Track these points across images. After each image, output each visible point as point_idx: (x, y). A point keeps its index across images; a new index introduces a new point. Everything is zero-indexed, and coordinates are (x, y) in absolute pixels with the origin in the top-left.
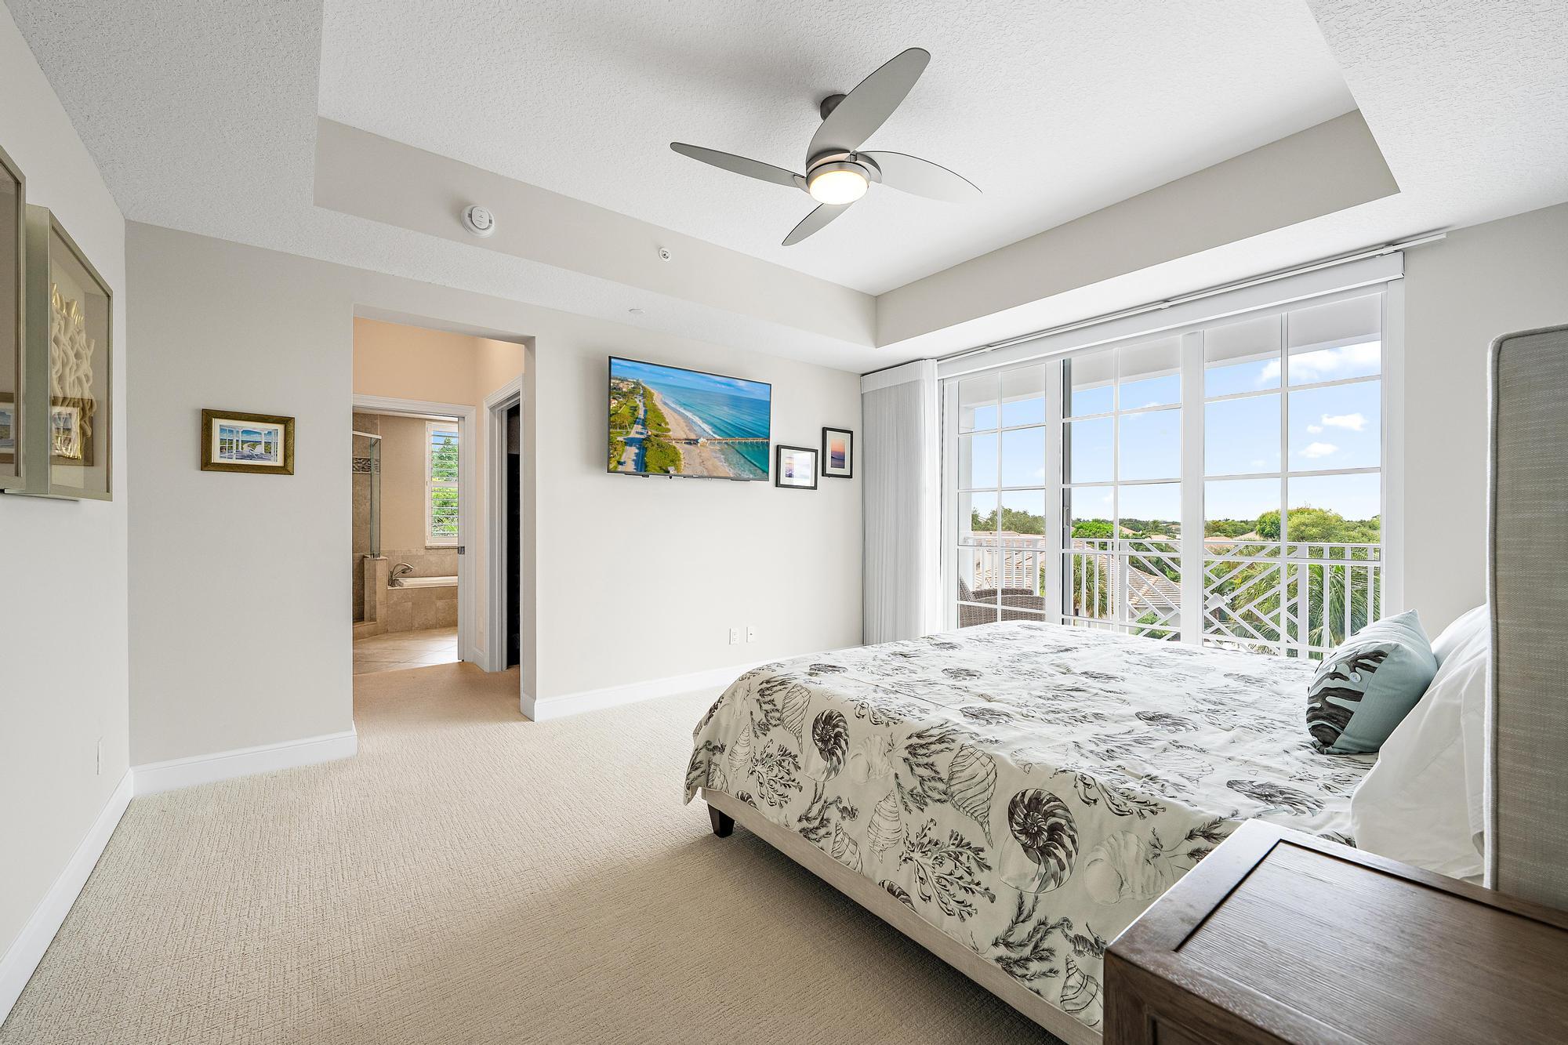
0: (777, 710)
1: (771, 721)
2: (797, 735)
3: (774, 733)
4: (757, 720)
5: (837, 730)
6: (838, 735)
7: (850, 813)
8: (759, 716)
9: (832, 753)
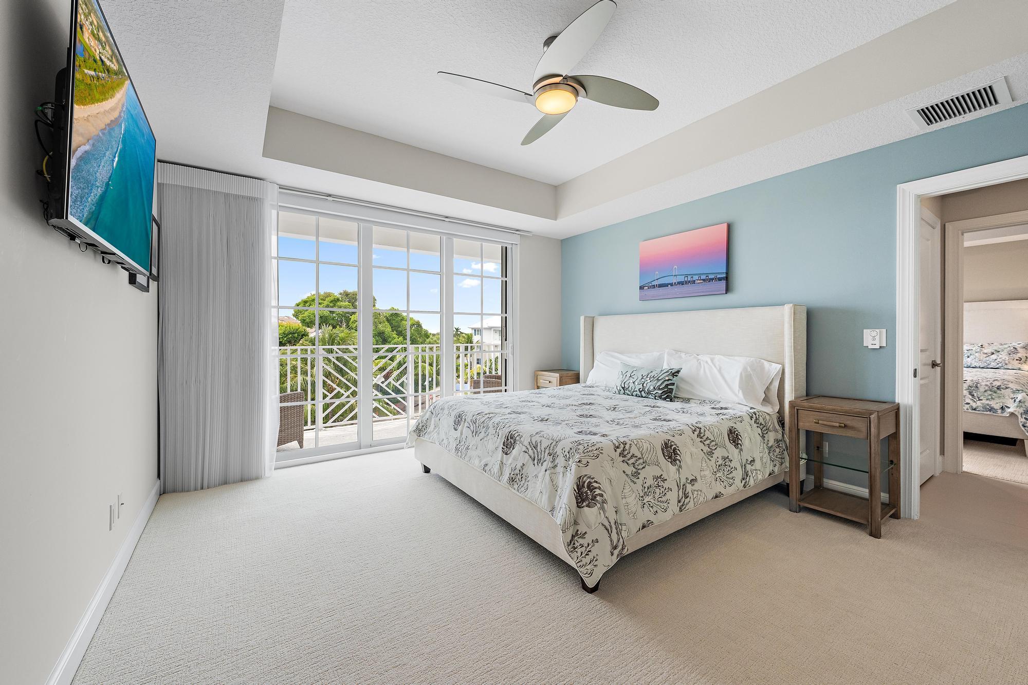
0: (639, 458)
1: (639, 467)
2: (657, 464)
3: (643, 474)
4: (629, 473)
5: (673, 448)
6: (675, 450)
7: (693, 481)
8: (630, 470)
9: (675, 460)
